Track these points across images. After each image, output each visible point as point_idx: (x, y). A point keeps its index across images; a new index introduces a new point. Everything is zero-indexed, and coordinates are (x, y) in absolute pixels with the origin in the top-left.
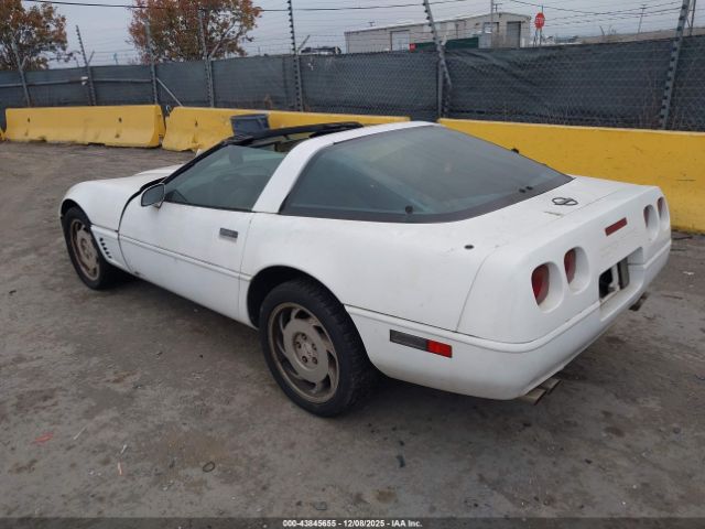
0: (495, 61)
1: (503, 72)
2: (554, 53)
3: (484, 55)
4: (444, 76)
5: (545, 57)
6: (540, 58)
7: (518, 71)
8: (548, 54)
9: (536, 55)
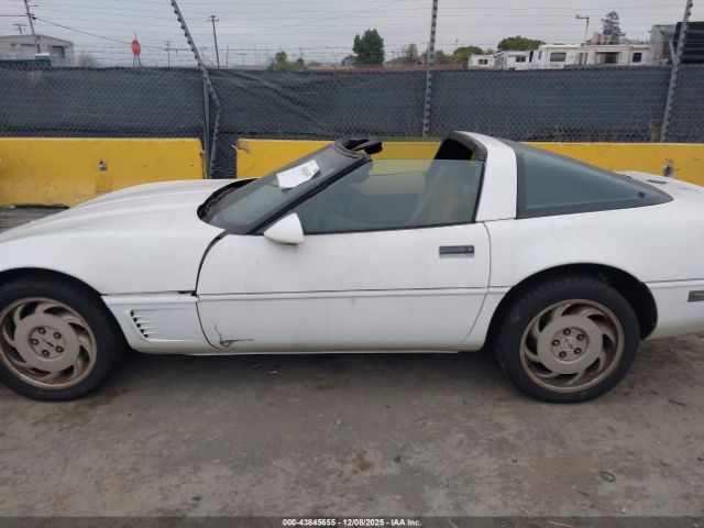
0: (267, 84)
1: (276, 95)
2: (326, 78)
3: (254, 77)
4: (210, 97)
5: (317, 82)
6: (312, 81)
7: (291, 94)
8: (320, 78)
9: (307, 80)
